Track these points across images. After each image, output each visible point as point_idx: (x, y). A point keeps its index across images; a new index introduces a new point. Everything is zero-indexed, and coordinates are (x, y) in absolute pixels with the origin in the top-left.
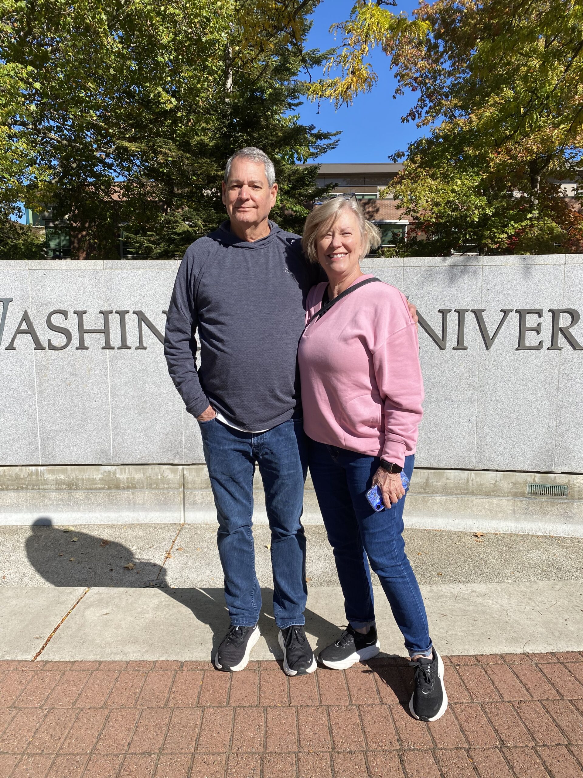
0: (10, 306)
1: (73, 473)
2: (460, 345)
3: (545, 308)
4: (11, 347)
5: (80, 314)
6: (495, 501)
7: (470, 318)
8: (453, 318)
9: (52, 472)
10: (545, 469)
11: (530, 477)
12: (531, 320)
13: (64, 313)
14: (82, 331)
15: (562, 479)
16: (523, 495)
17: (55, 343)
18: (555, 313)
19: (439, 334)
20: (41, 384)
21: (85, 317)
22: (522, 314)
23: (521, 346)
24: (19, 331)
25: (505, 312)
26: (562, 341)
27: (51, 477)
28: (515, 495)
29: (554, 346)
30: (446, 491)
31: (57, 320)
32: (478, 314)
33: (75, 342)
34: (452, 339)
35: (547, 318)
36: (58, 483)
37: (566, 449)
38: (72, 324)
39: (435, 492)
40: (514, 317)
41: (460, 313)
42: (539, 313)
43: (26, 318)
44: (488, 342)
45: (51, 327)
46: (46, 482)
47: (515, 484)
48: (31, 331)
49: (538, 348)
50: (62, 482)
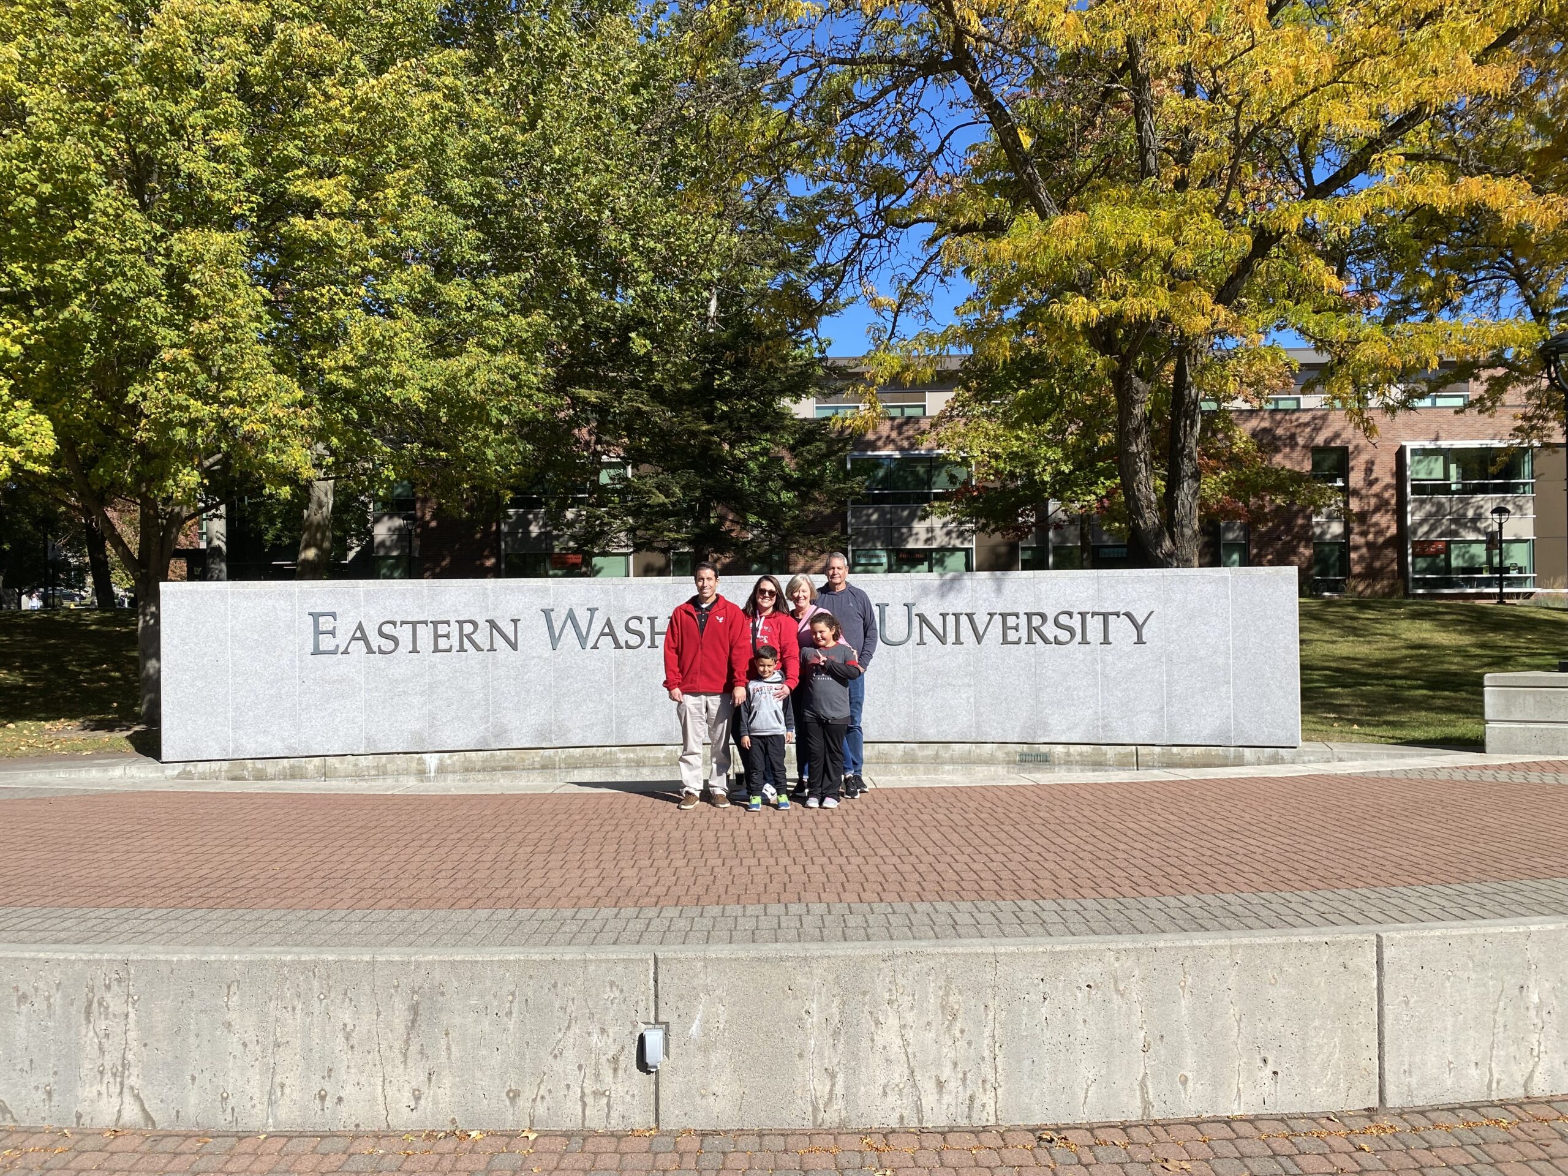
0: (596, 613)
1: (641, 752)
2: (958, 641)
3: (1021, 612)
4: (595, 647)
5: (652, 620)
6: (993, 768)
7: (964, 619)
8: (951, 619)
9: (624, 752)
10: (1030, 740)
11: (1019, 748)
12: (1011, 621)
13: (640, 619)
14: (653, 633)
15: (1044, 749)
16: (1014, 762)
17: (631, 643)
18: (1029, 616)
19: (941, 632)
20: (618, 677)
21: (656, 622)
22: (1004, 616)
23: (1005, 642)
24: (602, 634)
25: (991, 615)
26: (1035, 637)
27: (622, 756)
28: (1008, 763)
29: (1030, 641)
30: (953, 761)
31: (634, 625)
32: (970, 616)
33: (648, 642)
34: (951, 637)
35: (1023, 620)
36: (628, 760)
37: (1046, 723)
38: (645, 628)
39: (943, 763)
40: (998, 619)
41: (957, 616)
42: (1017, 615)
43: (608, 623)
44: (979, 639)
45: (628, 630)
46: (618, 760)
47: (1007, 754)
48: (612, 634)
49: (1018, 643)
50: (632, 760)
